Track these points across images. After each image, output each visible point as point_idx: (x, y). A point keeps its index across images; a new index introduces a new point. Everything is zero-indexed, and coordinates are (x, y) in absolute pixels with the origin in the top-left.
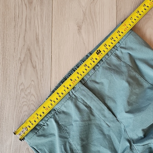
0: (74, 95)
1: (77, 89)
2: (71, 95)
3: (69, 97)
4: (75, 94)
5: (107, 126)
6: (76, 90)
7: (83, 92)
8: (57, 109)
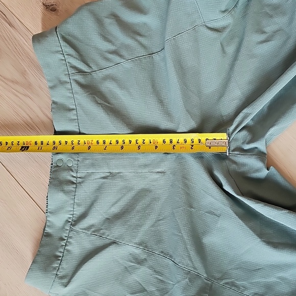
0: (79, 178)
1: (75, 165)
2: (76, 182)
3: (75, 186)
4: (79, 175)
5: (160, 174)
6: (76, 168)
7: (87, 162)
8: (70, 218)
